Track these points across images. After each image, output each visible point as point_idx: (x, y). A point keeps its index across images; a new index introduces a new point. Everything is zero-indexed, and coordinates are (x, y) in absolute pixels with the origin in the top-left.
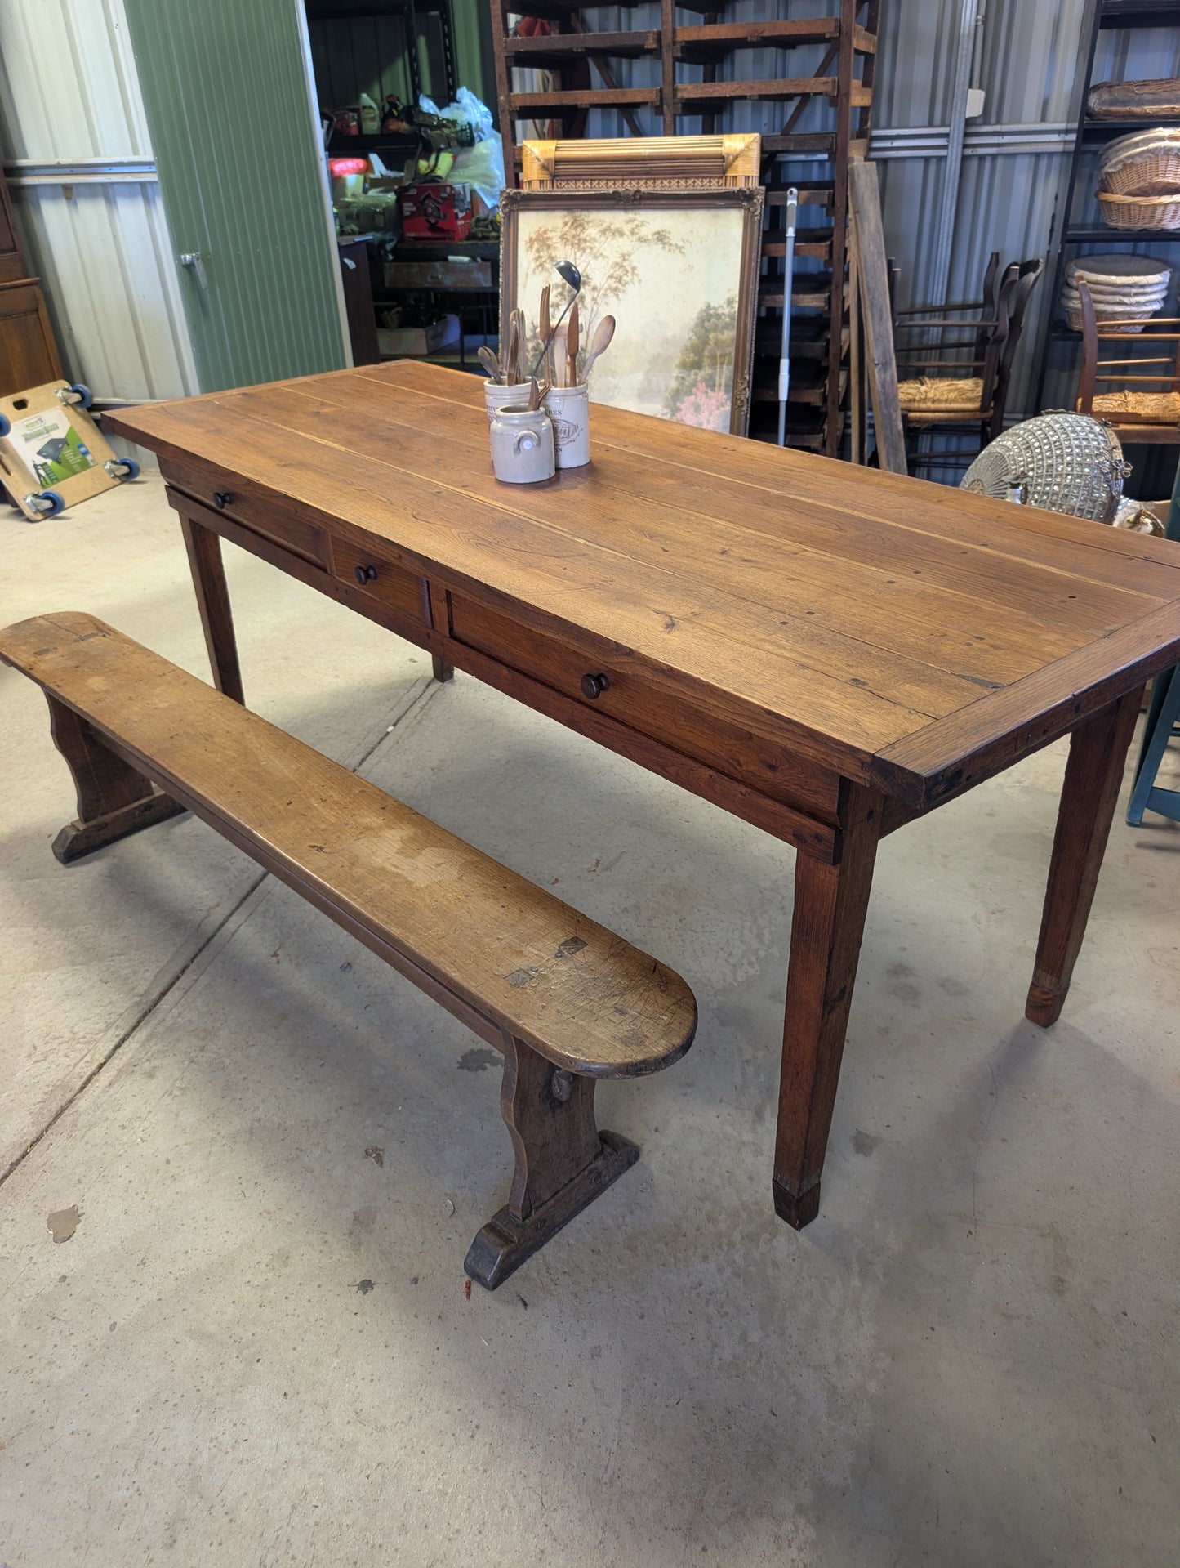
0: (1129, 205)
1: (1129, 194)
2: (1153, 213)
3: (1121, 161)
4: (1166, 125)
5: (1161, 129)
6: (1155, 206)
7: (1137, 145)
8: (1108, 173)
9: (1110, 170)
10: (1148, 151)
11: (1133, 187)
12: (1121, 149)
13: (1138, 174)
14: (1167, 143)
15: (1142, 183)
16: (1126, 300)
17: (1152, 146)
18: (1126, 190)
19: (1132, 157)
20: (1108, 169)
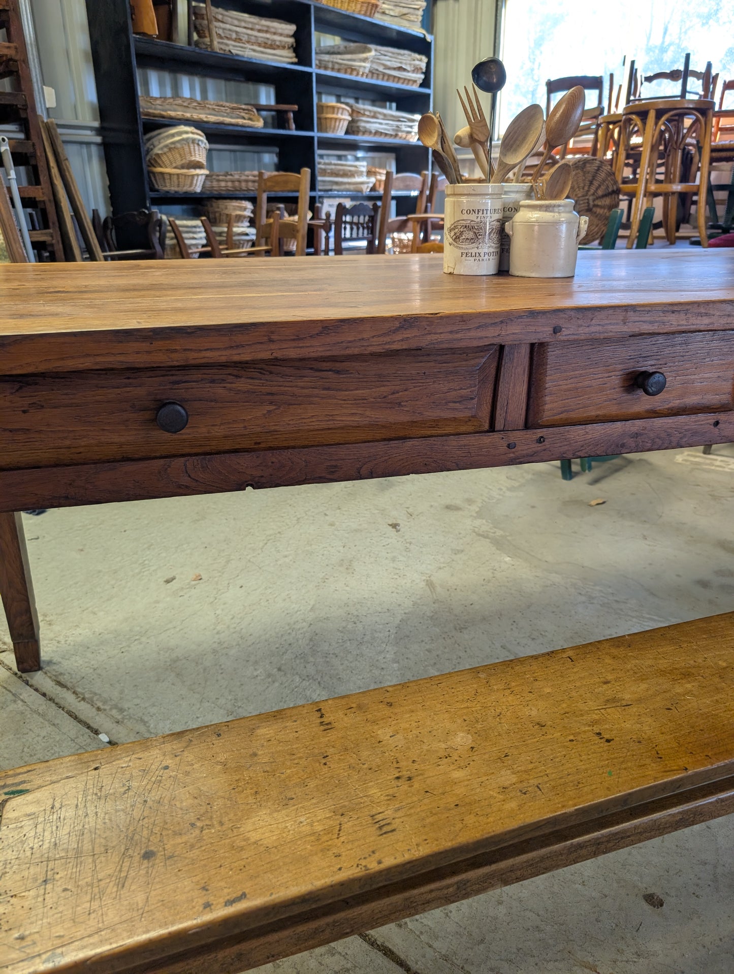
0: (178, 175)
1: (175, 168)
2: (192, 180)
3: (166, 146)
4: (186, 125)
5: (182, 126)
6: (193, 176)
7: (173, 135)
8: (157, 155)
9: (160, 152)
10: (183, 140)
11: (179, 163)
12: (163, 138)
13: (180, 155)
14: (190, 135)
15: (184, 161)
16: (195, 236)
17: (185, 136)
18: (174, 165)
19: (173, 143)
20: (157, 151)
